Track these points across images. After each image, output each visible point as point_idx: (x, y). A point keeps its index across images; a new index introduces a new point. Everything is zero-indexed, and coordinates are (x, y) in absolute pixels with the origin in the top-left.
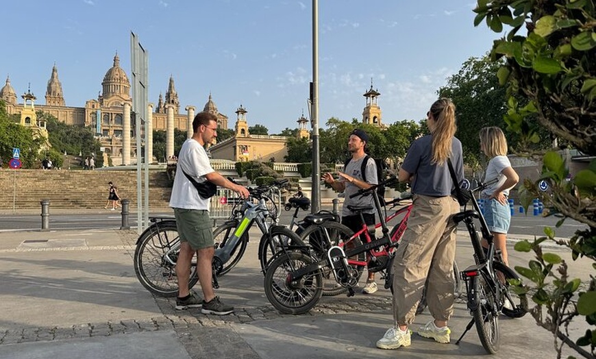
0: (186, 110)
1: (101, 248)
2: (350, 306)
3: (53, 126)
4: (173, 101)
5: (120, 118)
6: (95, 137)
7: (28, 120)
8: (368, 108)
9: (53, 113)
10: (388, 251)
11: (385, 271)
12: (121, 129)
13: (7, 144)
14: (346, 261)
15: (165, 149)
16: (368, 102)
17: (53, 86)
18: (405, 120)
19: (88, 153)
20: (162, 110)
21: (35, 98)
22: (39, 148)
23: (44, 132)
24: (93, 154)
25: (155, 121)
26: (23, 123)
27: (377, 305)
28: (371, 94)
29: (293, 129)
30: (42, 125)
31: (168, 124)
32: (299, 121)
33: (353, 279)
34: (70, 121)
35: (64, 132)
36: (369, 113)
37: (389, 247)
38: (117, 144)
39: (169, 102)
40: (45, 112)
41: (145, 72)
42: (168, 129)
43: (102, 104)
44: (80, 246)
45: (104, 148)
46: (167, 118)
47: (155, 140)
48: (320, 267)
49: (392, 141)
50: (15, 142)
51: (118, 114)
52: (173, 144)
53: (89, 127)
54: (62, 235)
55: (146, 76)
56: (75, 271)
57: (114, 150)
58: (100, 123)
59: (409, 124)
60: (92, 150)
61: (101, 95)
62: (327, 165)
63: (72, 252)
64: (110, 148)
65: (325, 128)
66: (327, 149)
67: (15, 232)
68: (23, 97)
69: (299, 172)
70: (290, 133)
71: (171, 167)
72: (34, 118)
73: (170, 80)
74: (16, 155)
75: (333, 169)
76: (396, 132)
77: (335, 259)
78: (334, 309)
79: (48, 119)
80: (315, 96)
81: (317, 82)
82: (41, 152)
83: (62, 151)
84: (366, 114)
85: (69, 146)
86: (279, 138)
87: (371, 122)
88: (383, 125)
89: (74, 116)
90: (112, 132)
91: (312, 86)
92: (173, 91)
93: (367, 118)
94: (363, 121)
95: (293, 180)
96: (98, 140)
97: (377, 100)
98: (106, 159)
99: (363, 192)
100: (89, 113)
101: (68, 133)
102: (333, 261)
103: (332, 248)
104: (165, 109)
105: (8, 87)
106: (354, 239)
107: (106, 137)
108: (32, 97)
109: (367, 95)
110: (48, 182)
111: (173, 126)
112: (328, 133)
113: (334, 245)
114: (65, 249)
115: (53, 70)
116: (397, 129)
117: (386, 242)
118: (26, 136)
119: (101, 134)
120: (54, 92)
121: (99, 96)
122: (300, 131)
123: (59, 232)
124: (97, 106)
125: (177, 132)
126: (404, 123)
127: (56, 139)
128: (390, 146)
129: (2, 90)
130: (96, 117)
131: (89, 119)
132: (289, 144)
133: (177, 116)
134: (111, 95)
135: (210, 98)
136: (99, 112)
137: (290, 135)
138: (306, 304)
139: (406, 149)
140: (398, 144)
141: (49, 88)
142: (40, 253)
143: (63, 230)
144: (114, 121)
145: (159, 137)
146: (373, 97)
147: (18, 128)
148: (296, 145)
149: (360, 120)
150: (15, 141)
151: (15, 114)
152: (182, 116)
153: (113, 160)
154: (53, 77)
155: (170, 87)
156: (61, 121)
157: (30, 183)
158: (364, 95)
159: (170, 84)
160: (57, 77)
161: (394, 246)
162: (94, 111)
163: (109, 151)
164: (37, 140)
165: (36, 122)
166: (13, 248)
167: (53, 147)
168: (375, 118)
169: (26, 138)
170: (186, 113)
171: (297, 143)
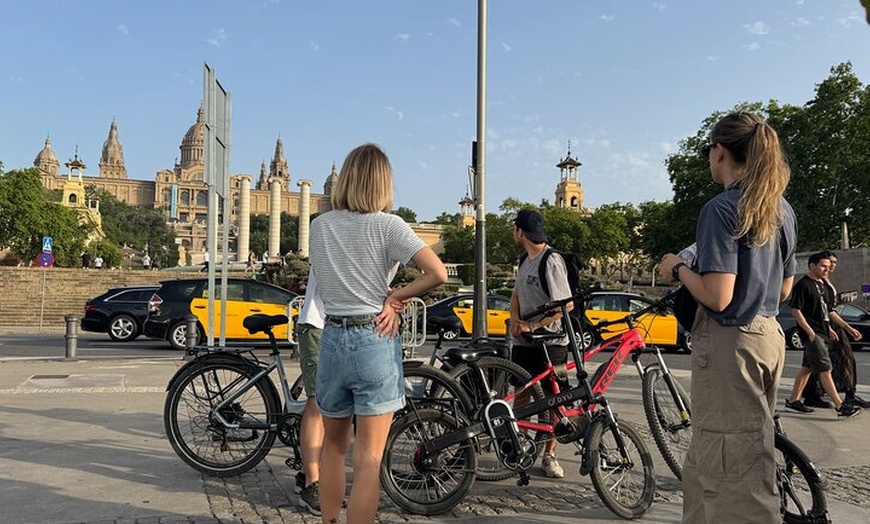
0: (298, 185)
1: (145, 389)
2: (522, 500)
3: (109, 208)
4: (280, 173)
5: (204, 195)
6: (168, 223)
7: (73, 197)
8: (563, 184)
9: (109, 188)
10: (586, 409)
11: (582, 440)
12: (205, 212)
14: (515, 426)
15: (267, 240)
16: (564, 176)
17: (110, 149)
18: (618, 203)
19: (157, 247)
20: (264, 185)
21: (84, 167)
22: (87, 238)
23: (96, 216)
24: (164, 248)
25: (255, 202)
26: (66, 202)
27: (569, 500)
28: (568, 163)
29: (453, 214)
30: (94, 206)
31: (272, 205)
32: (462, 203)
33: (527, 458)
34: (132, 200)
35: (123, 215)
36: (564, 192)
37: (589, 403)
38: (199, 233)
39: (275, 175)
40: (98, 186)
41: (227, 124)
42: (272, 214)
43: (179, 176)
44: (114, 385)
45: (181, 239)
46: (272, 197)
47: (253, 228)
48: (471, 435)
49: (598, 234)
50: (52, 230)
51: (201, 191)
52: (279, 235)
53: (159, 209)
54: (93, 368)
55: (228, 131)
56: (93, 426)
57: (195, 243)
58: (176, 203)
59: (624, 208)
60: (164, 242)
61: (179, 163)
62: (501, 267)
63: (98, 395)
64: (189, 240)
65: (500, 214)
66: (502, 244)
67: (25, 361)
68: (67, 165)
69: (459, 277)
70: (449, 220)
71: (273, 268)
72: (81, 195)
73: (278, 143)
74: (47, 247)
75: (510, 273)
76: (606, 221)
77: (497, 422)
78: (494, 507)
79: (101, 197)
80: (480, 163)
81: (483, 141)
82: (90, 244)
83: (121, 243)
84: (561, 193)
85: (131, 236)
86: (432, 227)
87: (568, 204)
88: (586, 210)
89: (138, 193)
90: (192, 217)
91: (476, 147)
92: (282, 159)
93: (561, 199)
94: (556, 203)
95: (451, 289)
96: (173, 227)
97: (577, 173)
98: (182, 255)
99: (546, 310)
100: (161, 188)
101: (129, 218)
102: (493, 424)
103: (492, 403)
104: (269, 183)
105: (48, 150)
106: (531, 387)
107: (184, 224)
108: (80, 166)
109: (562, 166)
110: (93, 288)
111: (279, 208)
112: (503, 220)
113: (495, 398)
114: (89, 390)
115: (112, 127)
116: (606, 216)
117: (584, 393)
118: (68, 220)
119: (176, 219)
120: (112, 158)
121: (176, 165)
122: (462, 218)
123: (91, 363)
124: (173, 179)
125: (285, 218)
126: (616, 207)
127: (112, 226)
128: (596, 241)
129: (40, 155)
130: (171, 195)
131: (159, 197)
132: (446, 235)
133: (285, 194)
134: (192, 163)
135: (333, 169)
136: (175, 188)
137: (448, 223)
138: (447, 497)
139: (620, 245)
140: (608, 237)
141: (105, 152)
142: (50, 396)
143: (96, 359)
144: (195, 200)
145: (260, 225)
146: (570, 168)
147: (57, 209)
148: (456, 237)
149: (552, 203)
150: (52, 227)
151: (56, 190)
152: (293, 194)
153: (193, 256)
154: (111, 137)
155: (277, 152)
156: (121, 200)
157: (68, 289)
158: (558, 166)
159: (277, 149)
160: (116, 137)
161: (597, 402)
162: (168, 186)
163: (187, 244)
164: (84, 227)
165: (84, 201)
166: (11, 387)
167: (108, 237)
168: (573, 198)
169: (69, 223)
170: (298, 190)
171: (458, 234)
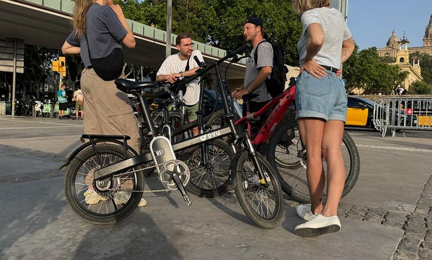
7: (402, 59)
9: (429, 52)
13: (376, 79)
17: (431, 29)
21: (408, 43)
23: (417, 68)
26: (398, 62)
30: (415, 63)
40: (421, 52)
68: (399, 43)
72: (407, 58)
79: (422, 57)
105: (394, 37)
108: (406, 42)
118: (391, 72)
129: (389, 40)
141: (427, 32)
150: (382, 76)
154: (430, 23)
165: (408, 61)
169: (392, 73)
